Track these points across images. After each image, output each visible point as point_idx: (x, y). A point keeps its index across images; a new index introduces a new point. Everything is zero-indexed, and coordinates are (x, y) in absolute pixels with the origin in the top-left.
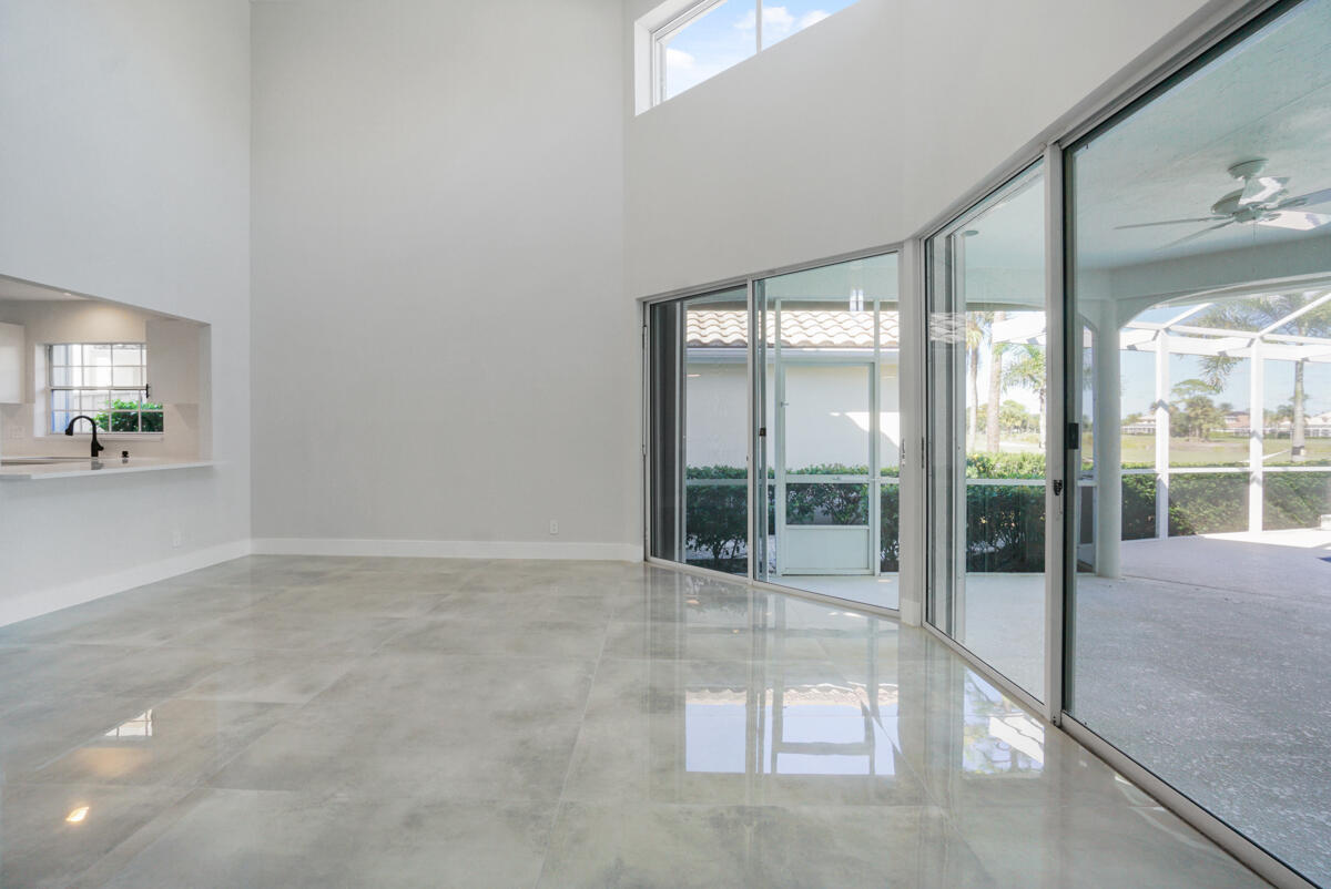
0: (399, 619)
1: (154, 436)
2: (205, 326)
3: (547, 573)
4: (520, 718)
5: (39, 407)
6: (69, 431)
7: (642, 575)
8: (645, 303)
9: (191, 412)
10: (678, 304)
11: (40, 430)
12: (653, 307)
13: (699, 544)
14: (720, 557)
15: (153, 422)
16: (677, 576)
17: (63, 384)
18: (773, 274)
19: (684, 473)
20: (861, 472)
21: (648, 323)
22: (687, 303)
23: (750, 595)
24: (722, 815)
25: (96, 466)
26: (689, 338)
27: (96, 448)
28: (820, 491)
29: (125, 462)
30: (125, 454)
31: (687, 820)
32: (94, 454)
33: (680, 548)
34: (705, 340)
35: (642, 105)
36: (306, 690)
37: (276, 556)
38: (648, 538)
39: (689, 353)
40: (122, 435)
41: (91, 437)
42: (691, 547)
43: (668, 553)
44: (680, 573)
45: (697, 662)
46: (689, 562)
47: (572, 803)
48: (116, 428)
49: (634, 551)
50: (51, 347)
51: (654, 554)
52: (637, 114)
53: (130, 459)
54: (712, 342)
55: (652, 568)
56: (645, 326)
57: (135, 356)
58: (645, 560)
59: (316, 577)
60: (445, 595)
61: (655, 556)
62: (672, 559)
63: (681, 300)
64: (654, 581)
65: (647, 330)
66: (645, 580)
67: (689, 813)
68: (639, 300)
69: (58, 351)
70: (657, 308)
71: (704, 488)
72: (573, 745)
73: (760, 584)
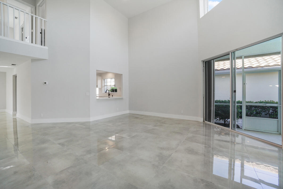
0: (147, 127)
1: (116, 93)
2: (122, 75)
3: (179, 122)
4: (162, 149)
5: (103, 89)
6: (106, 92)
7: (203, 125)
8: (204, 61)
9: (120, 89)
10: (212, 61)
11: (103, 92)
12: (206, 62)
13: (220, 119)
14: (226, 123)
15: (116, 91)
16: (212, 126)
17: (106, 85)
18: (237, 50)
19: (214, 102)
20: (277, 103)
21: (204, 66)
22: (215, 60)
23: (230, 133)
24: (197, 179)
25: (109, 97)
26: (215, 68)
27: (109, 95)
28: (263, 108)
29: (112, 97)
30: (112, 96)
31: (188, 177)
32: (109, 96)
33: (213, 119)
34: (225, 68)
35: (202, 15)
36: (129, 136)
37: (132, 114)
38: (205, 116)
39: (215, 72)
40: (113, 93)
41: (108, 93)
42: (218, 120)
43: (210, 120)
44: (213, 126)
45: (206, 146)
46: (215, 123)
47: (165, 167)
48: (112, 92)
49: (201, 119)
50: (104, 79)
51: (206, 120)
52: (200, 18)
53: (113, 96)
54: (227, 69)
55: (205, 124)
56: (204, 67)
57: (113, 80)
58: (204, 121)
59: (137, 118)
60: (157, 124)
61: (206, 121)
62: (211, 122)
63: (213, 59)
64: (206, 127)
65: (204, 68)
66: (204, 126)
67: (189, 176)
68: (202, 61)
69: (105, 80)
70: (207, 62)
71: (221, 105)
72: (170, 156)
73: (233, 131)
